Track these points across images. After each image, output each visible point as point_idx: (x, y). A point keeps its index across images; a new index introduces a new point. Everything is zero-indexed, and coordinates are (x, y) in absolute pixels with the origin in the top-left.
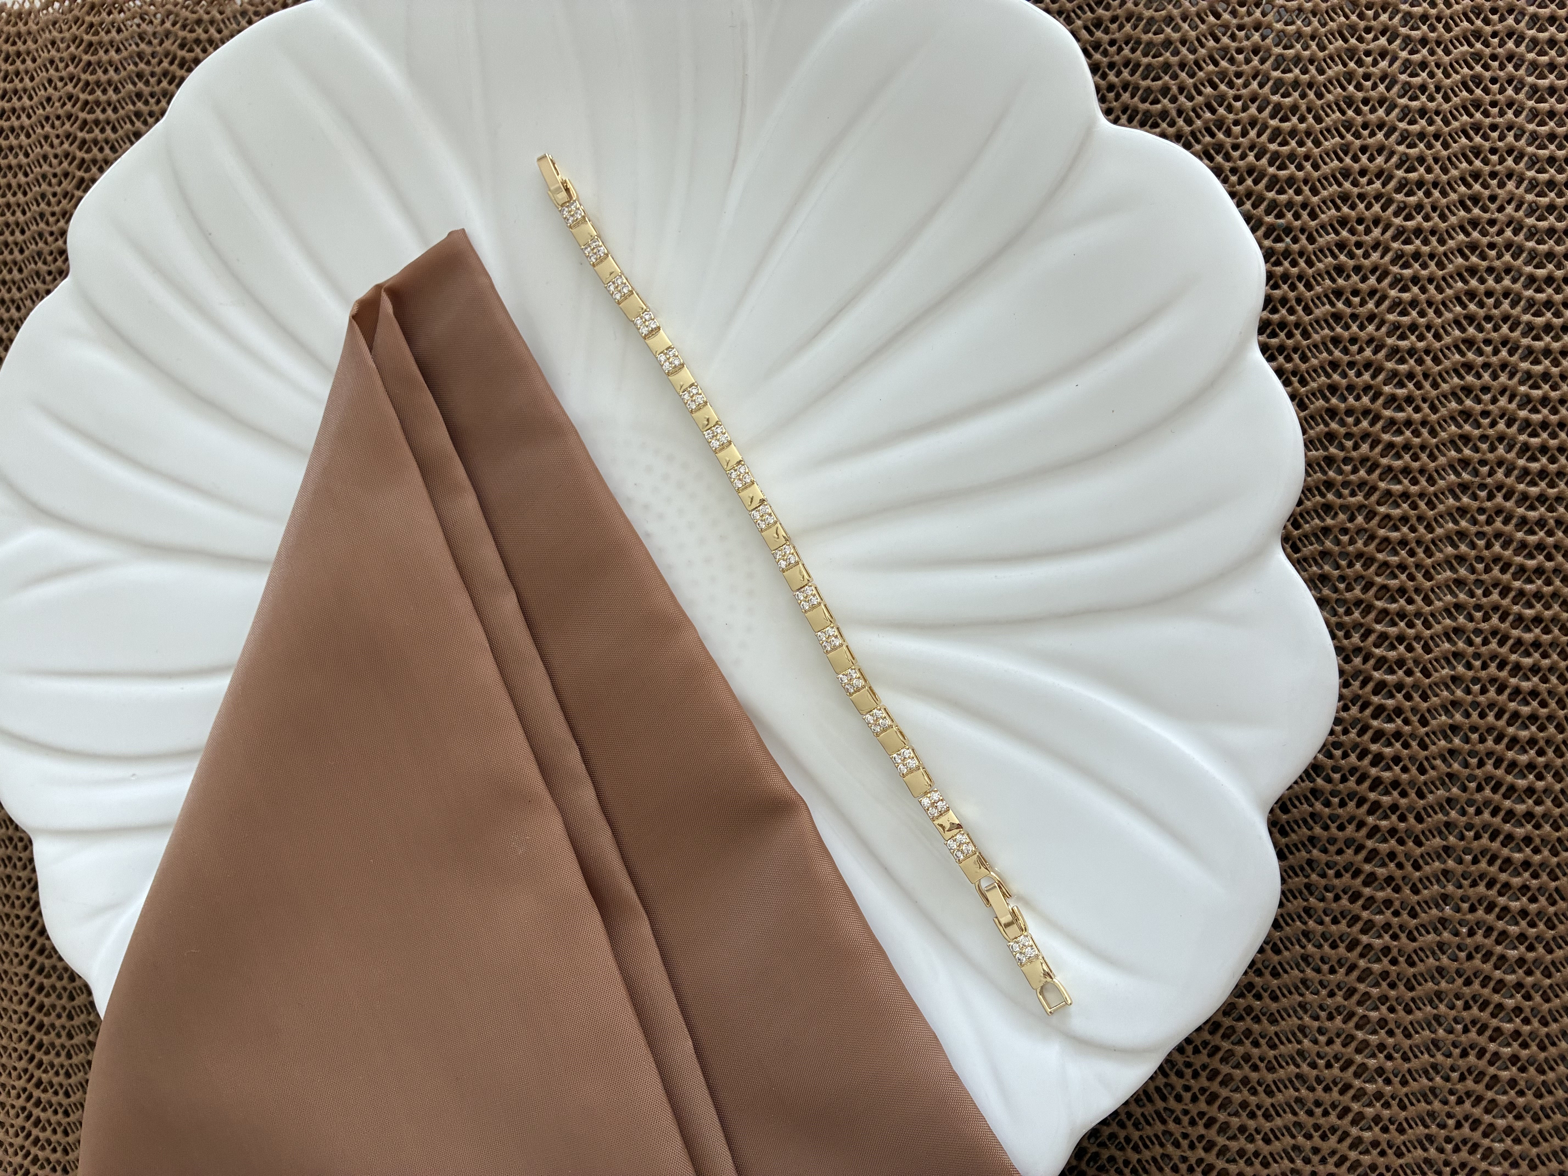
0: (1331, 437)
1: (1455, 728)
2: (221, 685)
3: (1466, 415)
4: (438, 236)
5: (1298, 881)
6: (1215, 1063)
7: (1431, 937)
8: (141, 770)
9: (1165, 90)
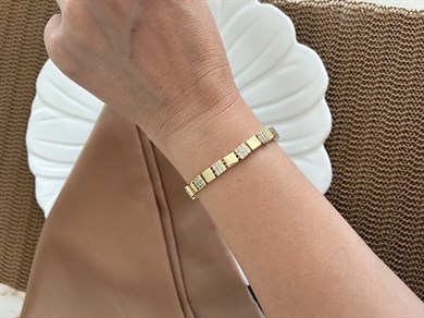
0: (341, 122)
1: (360, 194)
2: (81, 148)
3: (374, 121)
8: (60, 165)
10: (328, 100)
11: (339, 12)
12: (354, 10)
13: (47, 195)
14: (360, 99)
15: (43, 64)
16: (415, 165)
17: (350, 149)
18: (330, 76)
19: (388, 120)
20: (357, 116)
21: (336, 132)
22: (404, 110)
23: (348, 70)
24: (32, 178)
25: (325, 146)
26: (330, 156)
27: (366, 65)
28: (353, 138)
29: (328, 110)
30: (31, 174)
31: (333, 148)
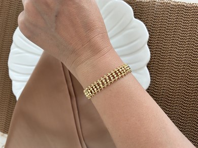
0: (155, 56)
3: (170, 55)
9: (142, 16)
10: (149, 45)
11: (154, 4)
12: (161, 3)
13: (18, 89)
14: (164, 45)
16: (190, 76)
17: (159, 68)
18: (149, 34)
19: (177, 55)
20: (162, 53)
21: (153, 60)
22: (184, 50)
23: (158, 31)
24: (11, 81)
25: (147, 67)
26: (150, 72)
27: (167, 29)
28: (160, 63)
29: (148, 50)
30: (10, 79)
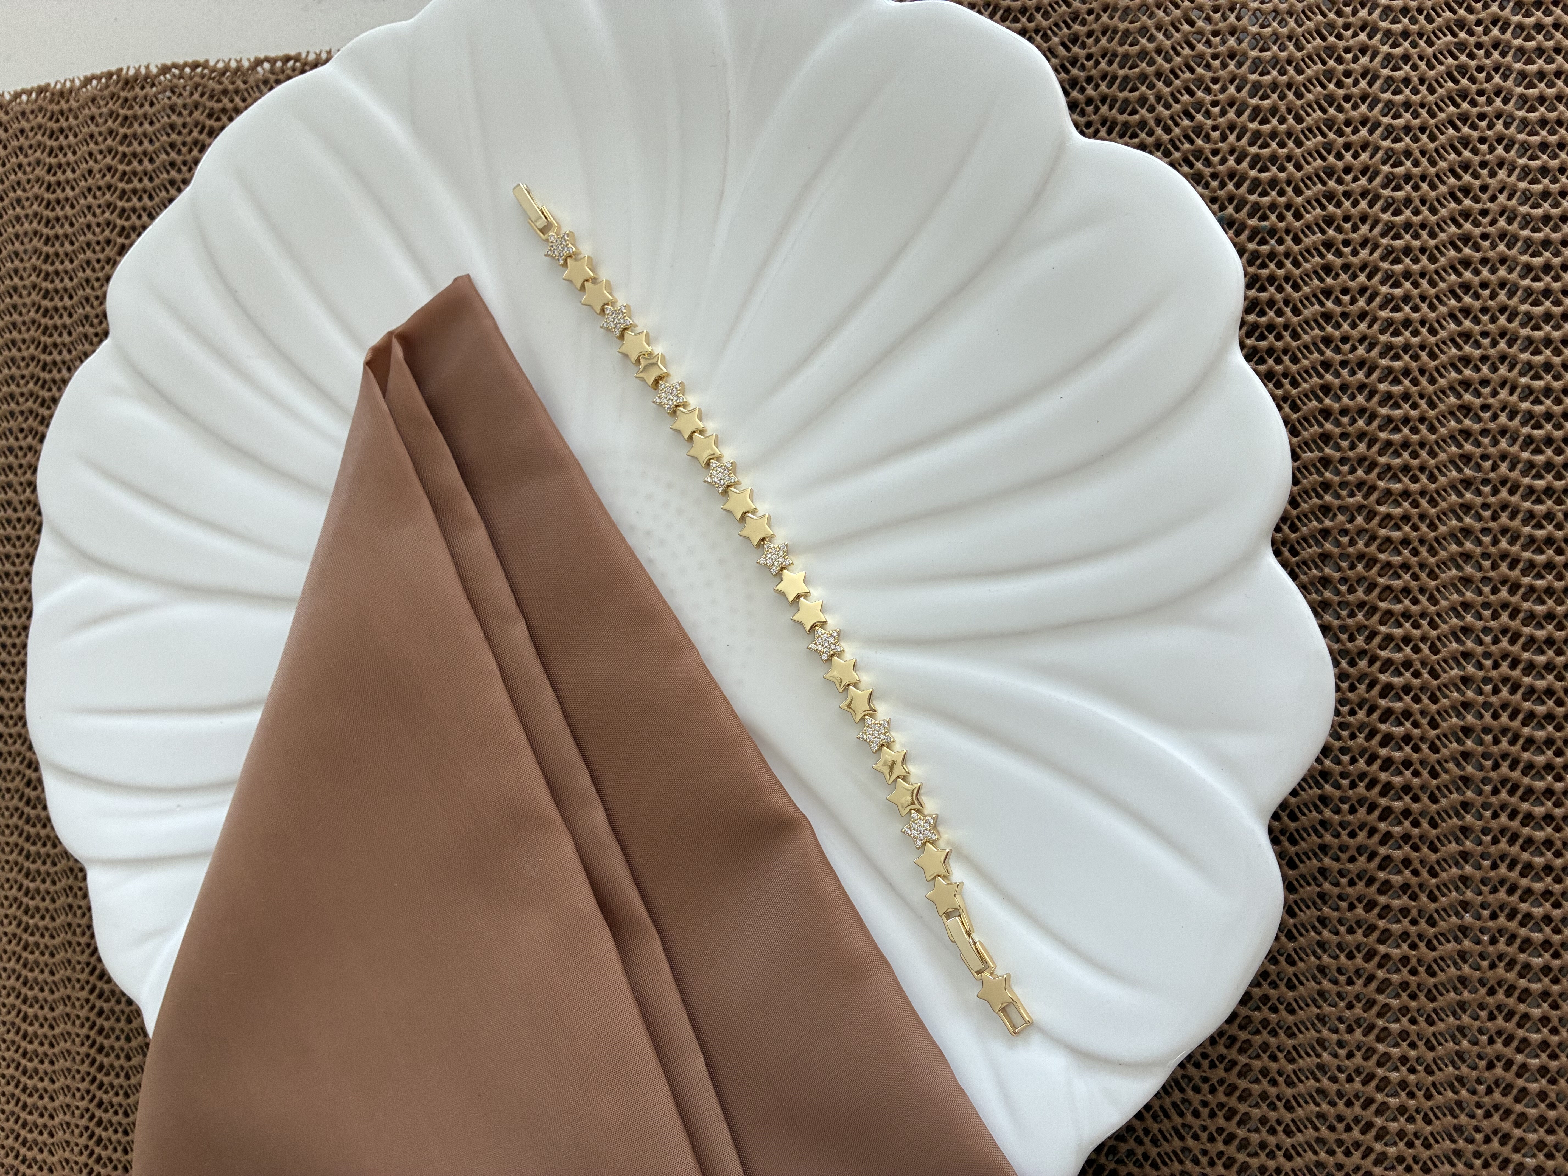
1: (1467, 731)
2: (253, 719)
4: (445, 282)
5: (1311, 890)
6: (1233, 1077)
7: (1452, 946)
8: (187, 801)
9: (1143, 100)
10: (1252, 355)
15: (55, 401)
18: (1242, 250)
31: (1306, 553)
